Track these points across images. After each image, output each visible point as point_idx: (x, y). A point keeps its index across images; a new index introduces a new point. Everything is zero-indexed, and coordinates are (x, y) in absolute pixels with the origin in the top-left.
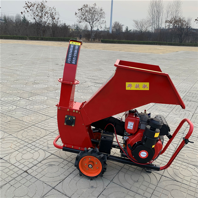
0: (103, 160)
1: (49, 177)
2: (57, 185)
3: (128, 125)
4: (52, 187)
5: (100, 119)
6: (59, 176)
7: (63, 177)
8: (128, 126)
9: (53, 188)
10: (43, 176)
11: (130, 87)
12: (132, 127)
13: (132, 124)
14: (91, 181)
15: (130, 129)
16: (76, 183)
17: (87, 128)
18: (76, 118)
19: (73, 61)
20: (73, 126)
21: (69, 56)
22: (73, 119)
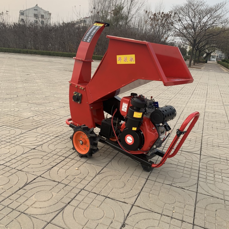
3: (123, 106)
5: (99, 98)
8: (122, 108)
11: (120, 61)
12: (126, 109)
15: (124, 111)
17: (92, 108)
18: (82, 95)
19: (88, 39)
20: (79, 102)
21: (87, 35)
22: (79, 96)
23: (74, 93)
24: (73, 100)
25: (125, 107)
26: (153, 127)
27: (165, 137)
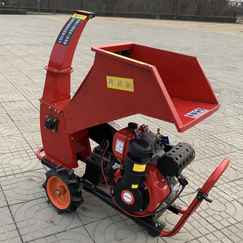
0: (75, 189)
1: (16, 193)
2: (16, 204)
3: (117, 145)
4: (8, 204)
6: (28, 195)
7: (30, 197)
8: (116, 147)
9: (8, 206)
10: (10, 189)
12: (122, 149)
13: (121, 145)
14: (58, 215)
15: (119, 151)
16: (38, 211)
17: (73, 139)
18: (57, 121)
19: (65, 41)
20: (53, 131)
21: (63, 33)
22: (53, 122)
23: (46, 117)
24: (45, 127)
25: (120, 146)
26: (162, 179)
27: (180, 191)
